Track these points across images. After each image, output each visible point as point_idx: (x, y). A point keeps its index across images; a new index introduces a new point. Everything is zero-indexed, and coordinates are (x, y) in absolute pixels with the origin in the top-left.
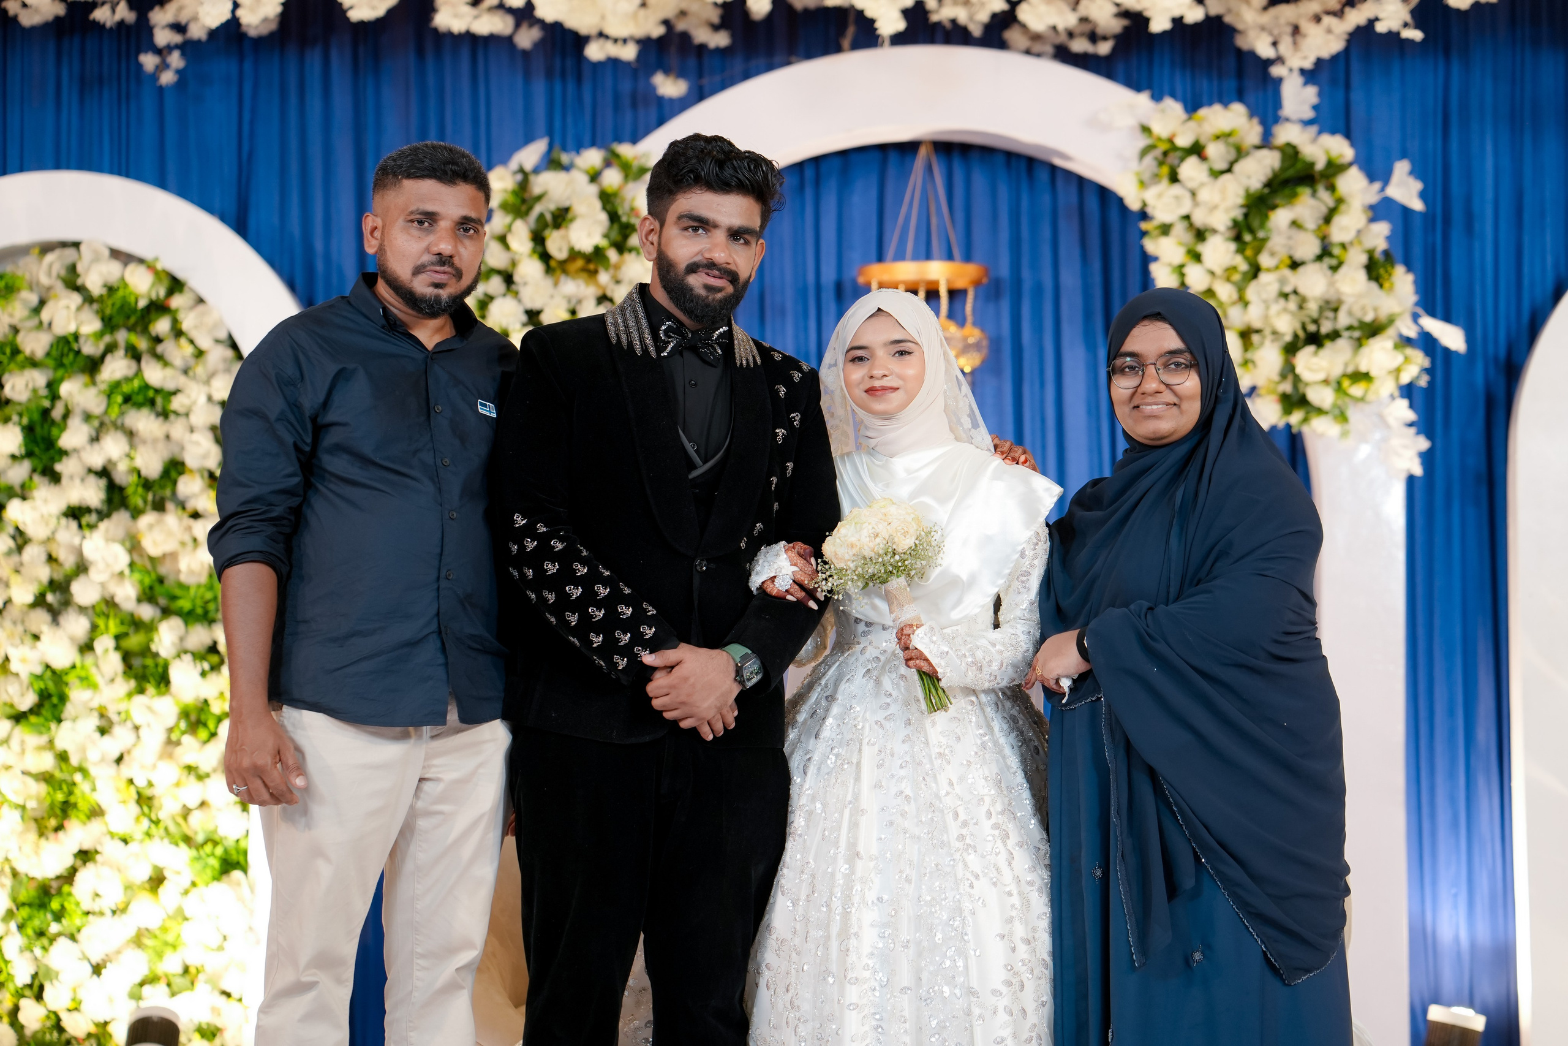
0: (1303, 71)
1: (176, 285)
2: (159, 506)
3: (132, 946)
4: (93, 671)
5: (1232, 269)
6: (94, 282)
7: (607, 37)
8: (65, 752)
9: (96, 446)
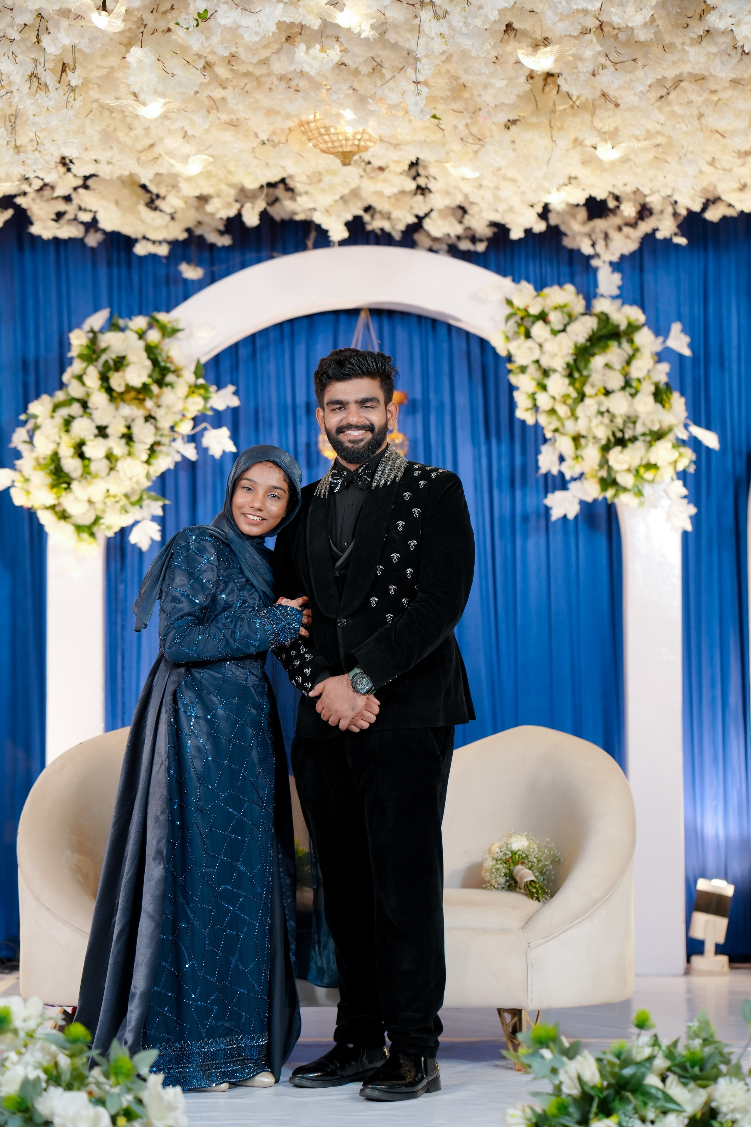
0: (611, 263)
5: (567, 396)
7: (148, 239)
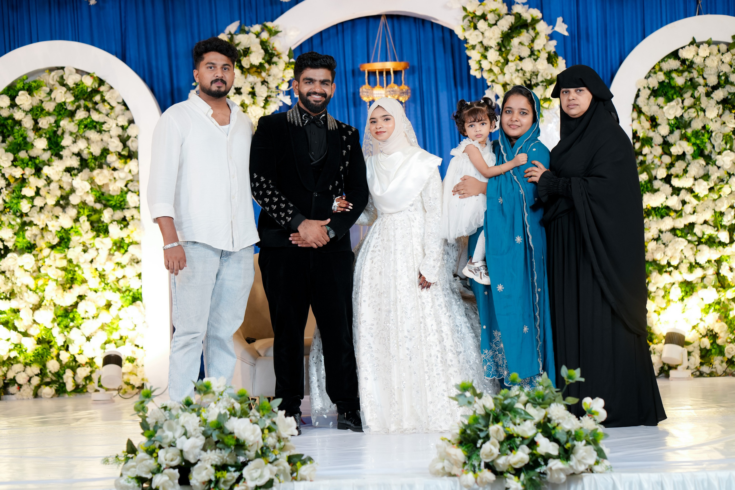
1: (101, 82)
2: (101, 167)
3: (100, 329)
4: (80, 229)
5: (498, 61)
6: (70, 82)
8: (71, 259)
9: (75, 144)
